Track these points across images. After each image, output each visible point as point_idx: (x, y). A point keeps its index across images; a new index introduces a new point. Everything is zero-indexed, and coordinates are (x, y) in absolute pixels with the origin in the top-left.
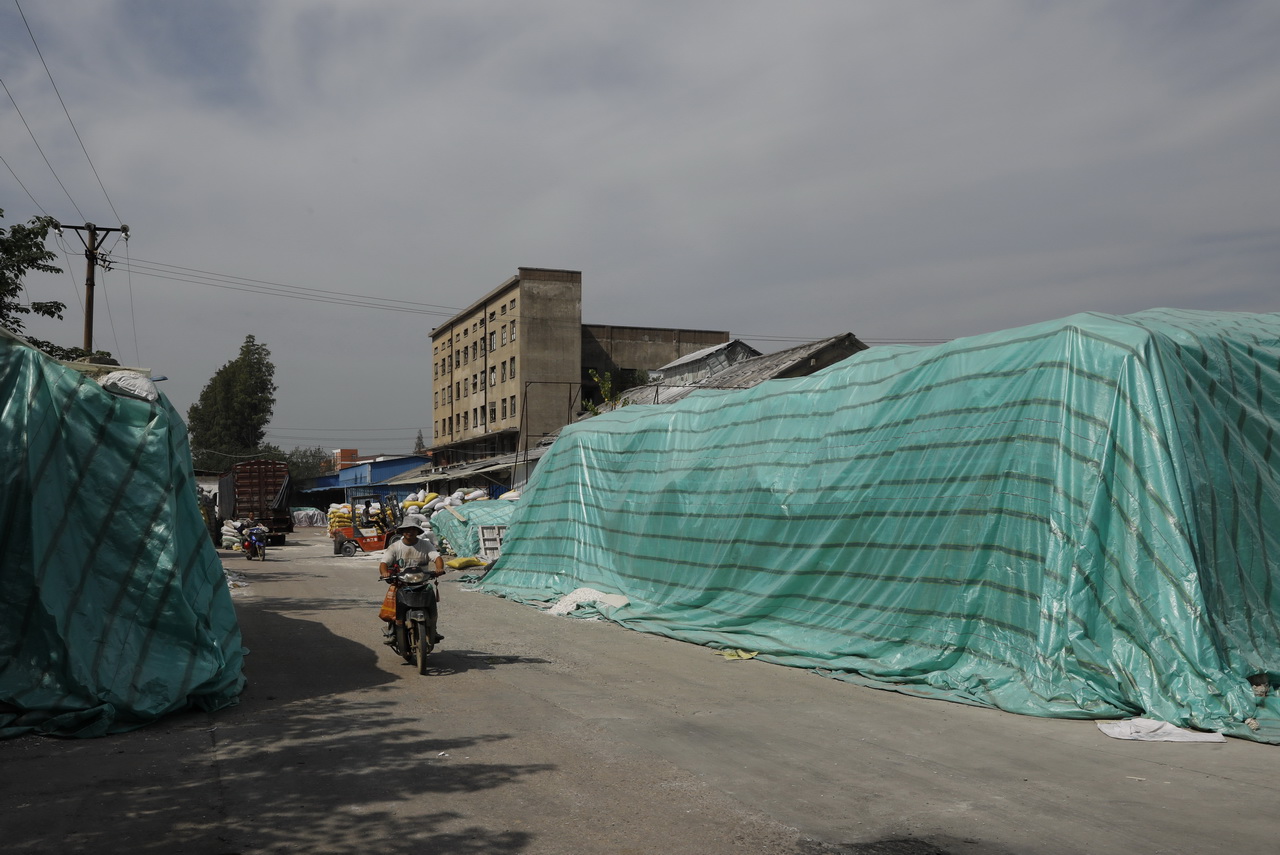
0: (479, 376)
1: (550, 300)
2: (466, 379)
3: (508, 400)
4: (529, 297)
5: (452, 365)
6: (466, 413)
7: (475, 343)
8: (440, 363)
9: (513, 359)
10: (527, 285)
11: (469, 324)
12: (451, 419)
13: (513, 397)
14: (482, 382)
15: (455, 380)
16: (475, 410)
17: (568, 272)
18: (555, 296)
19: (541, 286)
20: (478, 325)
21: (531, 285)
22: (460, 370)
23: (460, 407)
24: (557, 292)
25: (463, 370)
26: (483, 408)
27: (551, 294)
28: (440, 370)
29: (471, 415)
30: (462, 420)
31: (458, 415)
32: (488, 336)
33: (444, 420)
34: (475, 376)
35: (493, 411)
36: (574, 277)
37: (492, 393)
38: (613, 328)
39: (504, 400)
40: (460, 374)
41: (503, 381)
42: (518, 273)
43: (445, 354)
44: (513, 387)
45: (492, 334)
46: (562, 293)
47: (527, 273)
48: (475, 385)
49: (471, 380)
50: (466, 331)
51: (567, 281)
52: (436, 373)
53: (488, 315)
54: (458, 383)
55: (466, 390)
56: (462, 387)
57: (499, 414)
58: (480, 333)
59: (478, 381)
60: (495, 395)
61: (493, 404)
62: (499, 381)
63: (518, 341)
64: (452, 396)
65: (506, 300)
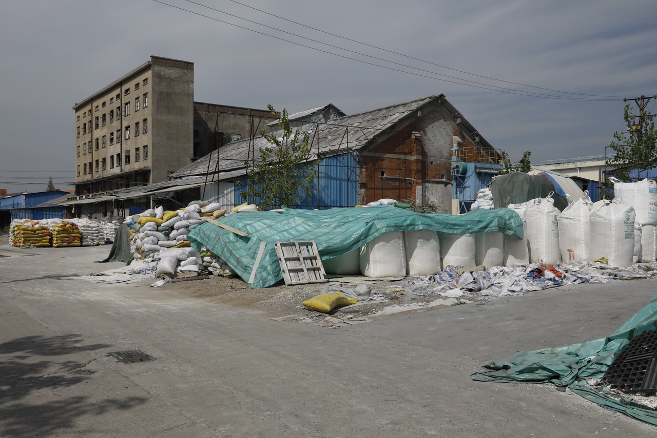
0: (115, 134)
1: (173, 80)
2: (104, 136)
3: (141, 149)
4: (158, 77)
5: (92, 127)
6: (104, 159)
7: (112, 112)
8: (82, 126)
9: (145, 120)
10: (157, 68)
11: (107, 98)
12: (91, 164)
13: (145, 147)
14: (118, 137)
15: (95, 137)
16: (112, 157)
17: (185, 62)
18: (176, 78)
19: (167, 70)
20: (115, 99)
21: (159, 68)
22: (99, 130)
23: (98, 155)
24: (177, 75)
25: (101, 130)
26: (119, 156)
27: (173, 76)
28: (82, 131)
29: (108, 161)
30: (100, 164)
31: (97, 161)
32: (123, 106)
33: (85, 165)
34: (112, 134)
35: (128, 157)
36: (189, 66)
37: (126, 144)
38: (209, 105)
39: (137, 149)
40: (98, 133)
41: (136, 136)
42: (150, 59)
43: (86, 120)
44: (145, 139)
45: (126, 104)
46: (181, 77)
47: (156, 60)
48: (112, 140)
49: (108, 136)
50: (104, 104)
51: (184, 68)
52: (79, 133)
53: (123, 91)
54: (97, 139)
55: (104, 143)
56: (100, 142)
57: (132, 158)
58: (117, 103)
59: (115, 136)
60: (130, 146)
61: (127, 152)
62: (132, 136)
63: (150, 106)
64: (92, 148)
65: (139, 80)
